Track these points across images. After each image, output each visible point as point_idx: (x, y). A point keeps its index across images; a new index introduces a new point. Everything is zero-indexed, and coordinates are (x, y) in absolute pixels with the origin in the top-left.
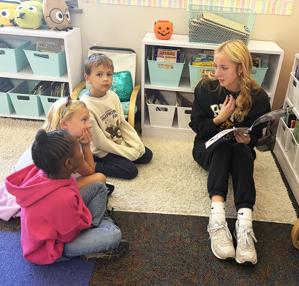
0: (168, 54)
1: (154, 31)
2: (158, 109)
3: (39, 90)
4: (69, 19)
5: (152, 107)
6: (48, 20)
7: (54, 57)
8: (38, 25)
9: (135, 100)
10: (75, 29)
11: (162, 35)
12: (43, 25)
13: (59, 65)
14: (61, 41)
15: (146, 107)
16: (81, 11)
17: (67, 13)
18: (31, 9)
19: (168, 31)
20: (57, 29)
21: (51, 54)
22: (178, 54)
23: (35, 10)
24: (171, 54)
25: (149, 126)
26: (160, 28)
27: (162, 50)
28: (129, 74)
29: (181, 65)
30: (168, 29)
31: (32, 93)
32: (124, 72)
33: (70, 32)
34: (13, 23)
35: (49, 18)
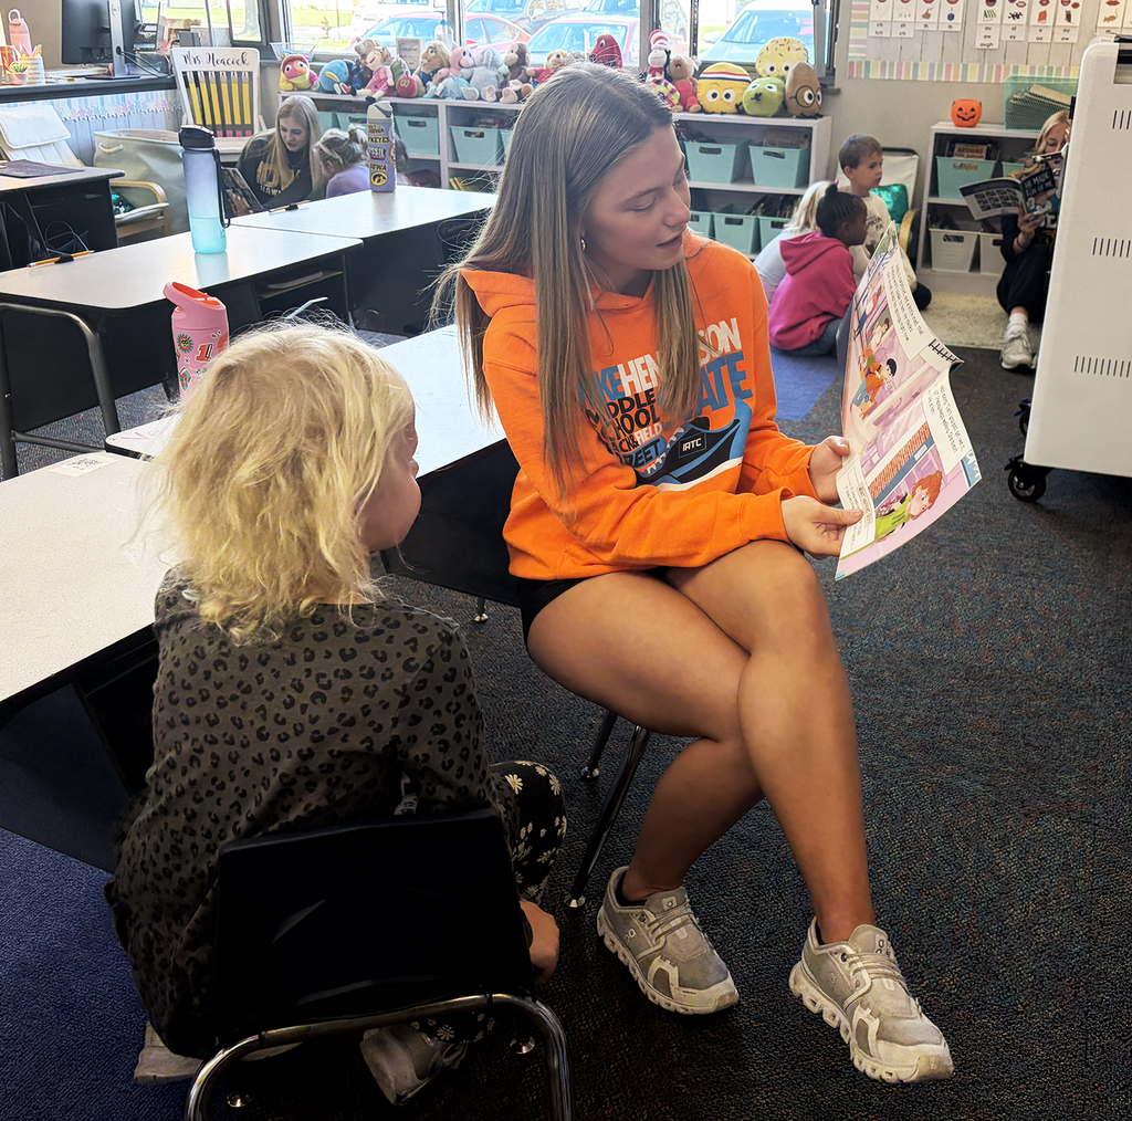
0: (972, 151)
1: (950, 117)
2: (947, 238)
3: (759, 210)
4: (819, 103)
5: (938, 233)
6: (792, 103)
7: (793, 156)
8: (775, 110)
9: (910, 220)
10: (824, 118)
11: (963, 119)
12: (784, 111)
13: (799, 168)
14: (807, 133)
15: (928, 234)
16: (838, 92)
17: (819, 93)
18: (770, 87)
19: (973, 113)
20: (802, 116)
21: (787, 151)
22: (988, 151)
23: (775, 90)
24: (977, 151)
25: (929, 270)
26: (960, 109)
27: (962, 146)
28: (903, 188)
29: (992, 164)
30: (973, 110)
31: (749, 213)
32: (895, 185)
33: (819, 120)
34: (740, 110)
35: (794, 100)
